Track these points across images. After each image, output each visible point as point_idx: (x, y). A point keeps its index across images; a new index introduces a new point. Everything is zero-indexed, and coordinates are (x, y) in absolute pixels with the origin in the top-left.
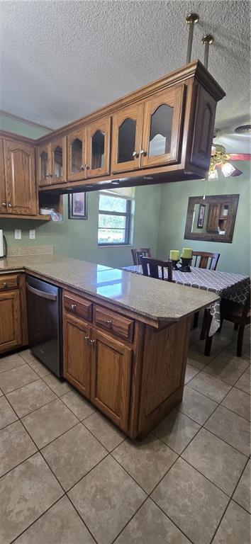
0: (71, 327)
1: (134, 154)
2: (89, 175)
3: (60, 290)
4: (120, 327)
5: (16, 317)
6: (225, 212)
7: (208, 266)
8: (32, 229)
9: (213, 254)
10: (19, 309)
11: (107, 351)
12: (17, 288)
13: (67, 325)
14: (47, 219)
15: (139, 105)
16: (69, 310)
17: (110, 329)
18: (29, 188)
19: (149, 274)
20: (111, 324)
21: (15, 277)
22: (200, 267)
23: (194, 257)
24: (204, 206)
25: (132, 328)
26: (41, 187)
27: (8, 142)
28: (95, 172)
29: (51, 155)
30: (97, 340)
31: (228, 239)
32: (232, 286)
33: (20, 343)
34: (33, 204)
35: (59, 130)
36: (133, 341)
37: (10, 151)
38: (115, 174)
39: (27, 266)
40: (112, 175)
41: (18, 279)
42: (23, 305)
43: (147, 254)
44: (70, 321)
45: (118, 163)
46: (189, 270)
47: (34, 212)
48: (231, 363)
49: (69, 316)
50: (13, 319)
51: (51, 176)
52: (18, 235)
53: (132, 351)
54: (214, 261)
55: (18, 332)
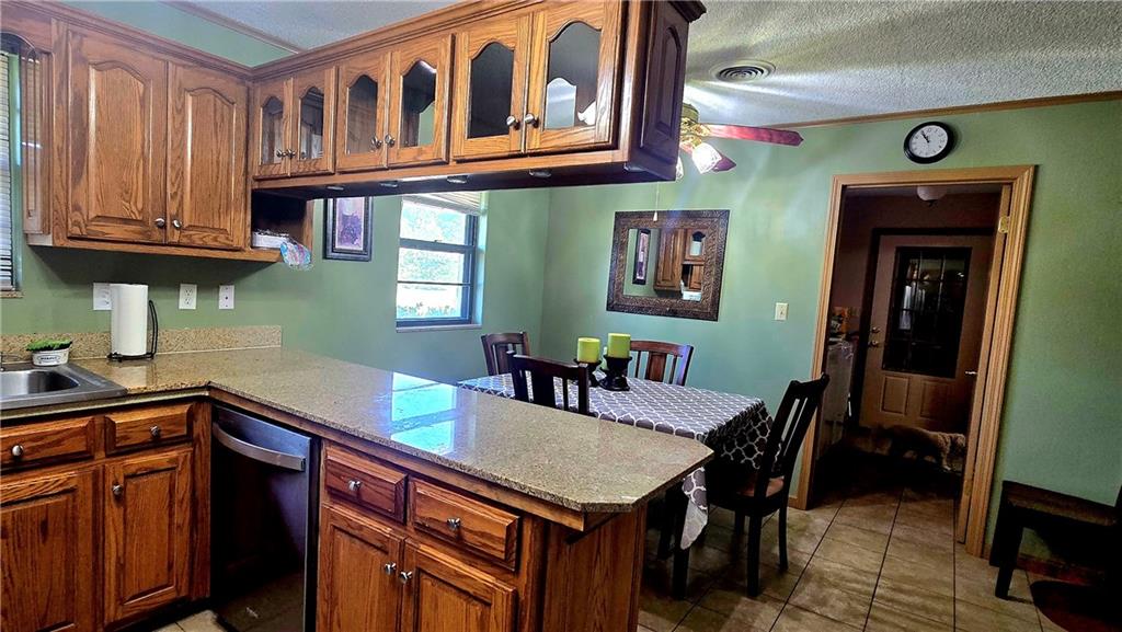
0: (342, 538)
1: (510, 120)
2: (394, 160)
3: (316, 443)
4: (483, 535)
5: (177, 519)
6: (696, 249)
7: (667, 376)
8: (227, 282)
9: (677, 347)
10: (188, 495)
11: (449, 597)
12: (188, 439)
13: (332, 534)
14: (272, 258)
15: (519, 16)
16: (338, 496)
17: (456, 541)
18: (228, 181)
19: (531, 397)
20: (459, 526)
21: (182, 410)
22: (647, 377)
23: (634, 354)
24: (648, 232)
25: (514, 534)
26: (258, 180)
27: (179, 68)
28: (408, 155)
29: (291, 105)
30: (420, 571)
31: (709, 311)
32: (729, 423)
33: (183, 594)
34: (238, 221)
35: (317, 52)
36: (518, 567)
37: (182, 90)
38: (460, 162)
39: (217, 381)
40: (452, 163)
41: (191, 416)
42: (200, 485)
43: (519, 347)
44: (343, 525)
45: (470, 136)
46: (624, 387)
47: (238, 241)
48: (735, 615)
49: (340, 510)
50: (170, 525)
51: (291, 156)
52: (188, 299)
53: (516, 593)
54: (681, 363)
55: (181, 561)
